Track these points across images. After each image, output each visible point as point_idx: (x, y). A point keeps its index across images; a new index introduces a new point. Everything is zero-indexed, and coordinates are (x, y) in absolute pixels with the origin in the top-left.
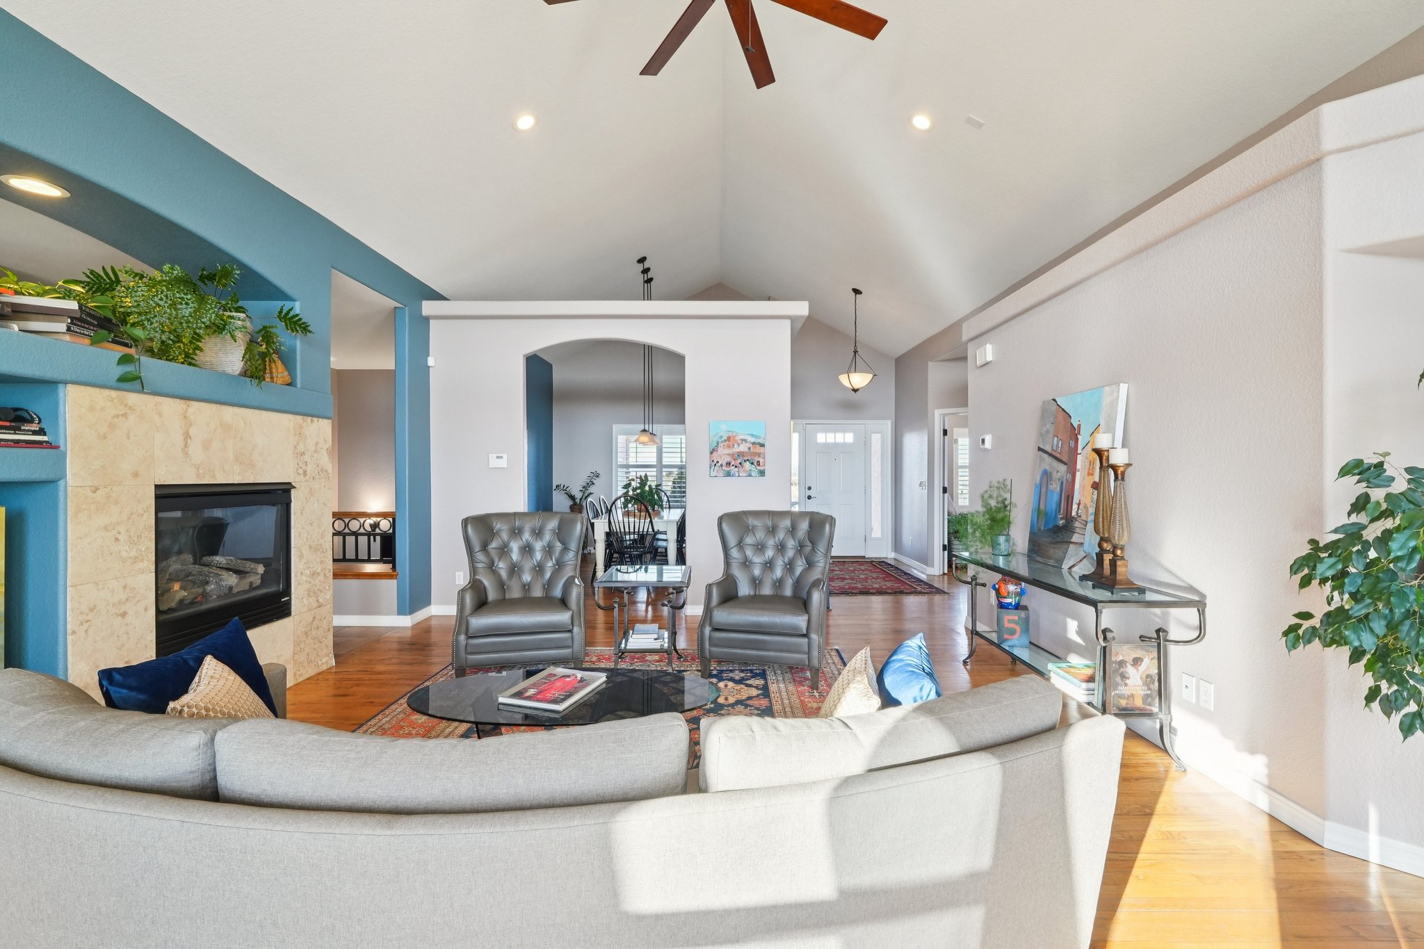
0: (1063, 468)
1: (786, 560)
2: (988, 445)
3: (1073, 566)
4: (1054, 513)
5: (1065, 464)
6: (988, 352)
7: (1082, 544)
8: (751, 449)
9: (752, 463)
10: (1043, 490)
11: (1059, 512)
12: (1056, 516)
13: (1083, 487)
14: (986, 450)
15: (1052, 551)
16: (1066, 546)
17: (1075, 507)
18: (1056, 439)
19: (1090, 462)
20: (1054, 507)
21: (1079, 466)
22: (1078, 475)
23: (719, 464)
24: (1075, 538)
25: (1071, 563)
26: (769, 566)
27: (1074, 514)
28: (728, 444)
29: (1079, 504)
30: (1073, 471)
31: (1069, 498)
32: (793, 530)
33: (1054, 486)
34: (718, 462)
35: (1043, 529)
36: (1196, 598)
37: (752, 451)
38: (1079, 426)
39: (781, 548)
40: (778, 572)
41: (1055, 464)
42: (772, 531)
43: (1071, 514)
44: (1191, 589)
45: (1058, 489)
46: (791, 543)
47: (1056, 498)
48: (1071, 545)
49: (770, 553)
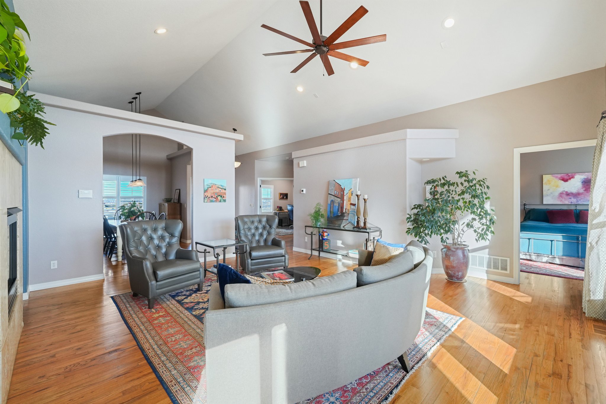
0: (339, 200)
1: (259, 233)
2: (304, 192)
3: (345, 226)
4: (336, 212)
5: (340, 198)
6: (304, 163)
7: (348, 219)
8: (221, 191)
9: (221, 197)
10: (332, 206)
11: (339, 211)
12: (337, 212)
13: (347, 205)
14: (304, 194)
15: (336, 222)
16: (342, 221)
17: (344, 210)
18: (336, 191)
19: (349, 198)
20: (336, 210)
21: (345, 199)
22: (345, 201)
23: (208, 197)
24: (345, 218)
25: (344, 225)
26: (254, 235)
27: (344, 212)
28: (212, 189)
29: (346, 209)
30: (343, 200)
31: (342, 208)
32: (260, 221)
33: (336, 204)
34: (208, 196)
35: (332, 216)
36: (378, 229)
37: (221, 192)
38: (344, 188)
39: (257, 228)
40: (257, 238)
41: (336, 198)
42: (253, 222)
43: (343, 212)
44: (377, 227)
45: (338, 205)
46: (260, 226)
47: (337, 208)
48: (344, 220)
49: (253, 231)
